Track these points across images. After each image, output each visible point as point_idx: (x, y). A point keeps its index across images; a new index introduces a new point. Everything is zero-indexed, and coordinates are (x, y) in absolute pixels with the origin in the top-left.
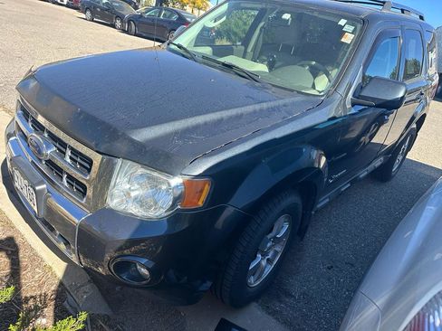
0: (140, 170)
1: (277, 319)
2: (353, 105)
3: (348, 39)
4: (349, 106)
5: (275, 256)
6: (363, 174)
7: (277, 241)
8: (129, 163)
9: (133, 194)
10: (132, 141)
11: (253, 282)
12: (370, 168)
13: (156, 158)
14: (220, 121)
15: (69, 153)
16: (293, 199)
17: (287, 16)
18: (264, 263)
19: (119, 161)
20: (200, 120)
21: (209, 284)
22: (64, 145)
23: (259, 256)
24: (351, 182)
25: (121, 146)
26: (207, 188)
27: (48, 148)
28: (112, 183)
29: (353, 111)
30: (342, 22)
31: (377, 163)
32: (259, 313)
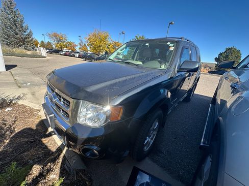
0: (91, 105)
1: (157, 164)
2: (178, 72)
3: (172, 48)
4: (176, 73)
5: (153, 137)
6: (181, 100)
7: (154, 130)
8: (86, 102)
9: (88, 116)
10: (86, 92)
11: (146, 149)
12: (184, 97)
13: (96, 98)
14: (126, 80)
15: (62, 100)
16: (160, 112)
17: (147, 44)
18: (150, 140)
19: (81, 101)
20: (117, 80)
21: (127, 152)
22: (60, 96)
23: (148, 138)
24: (178, 103)
25: (81, 94)
26: (122, 110)
27: (55, 99)
28: (79, 112)
29: (178, 75)
30: (169, 43)
31: (186, 95)
32: (150, 162)
